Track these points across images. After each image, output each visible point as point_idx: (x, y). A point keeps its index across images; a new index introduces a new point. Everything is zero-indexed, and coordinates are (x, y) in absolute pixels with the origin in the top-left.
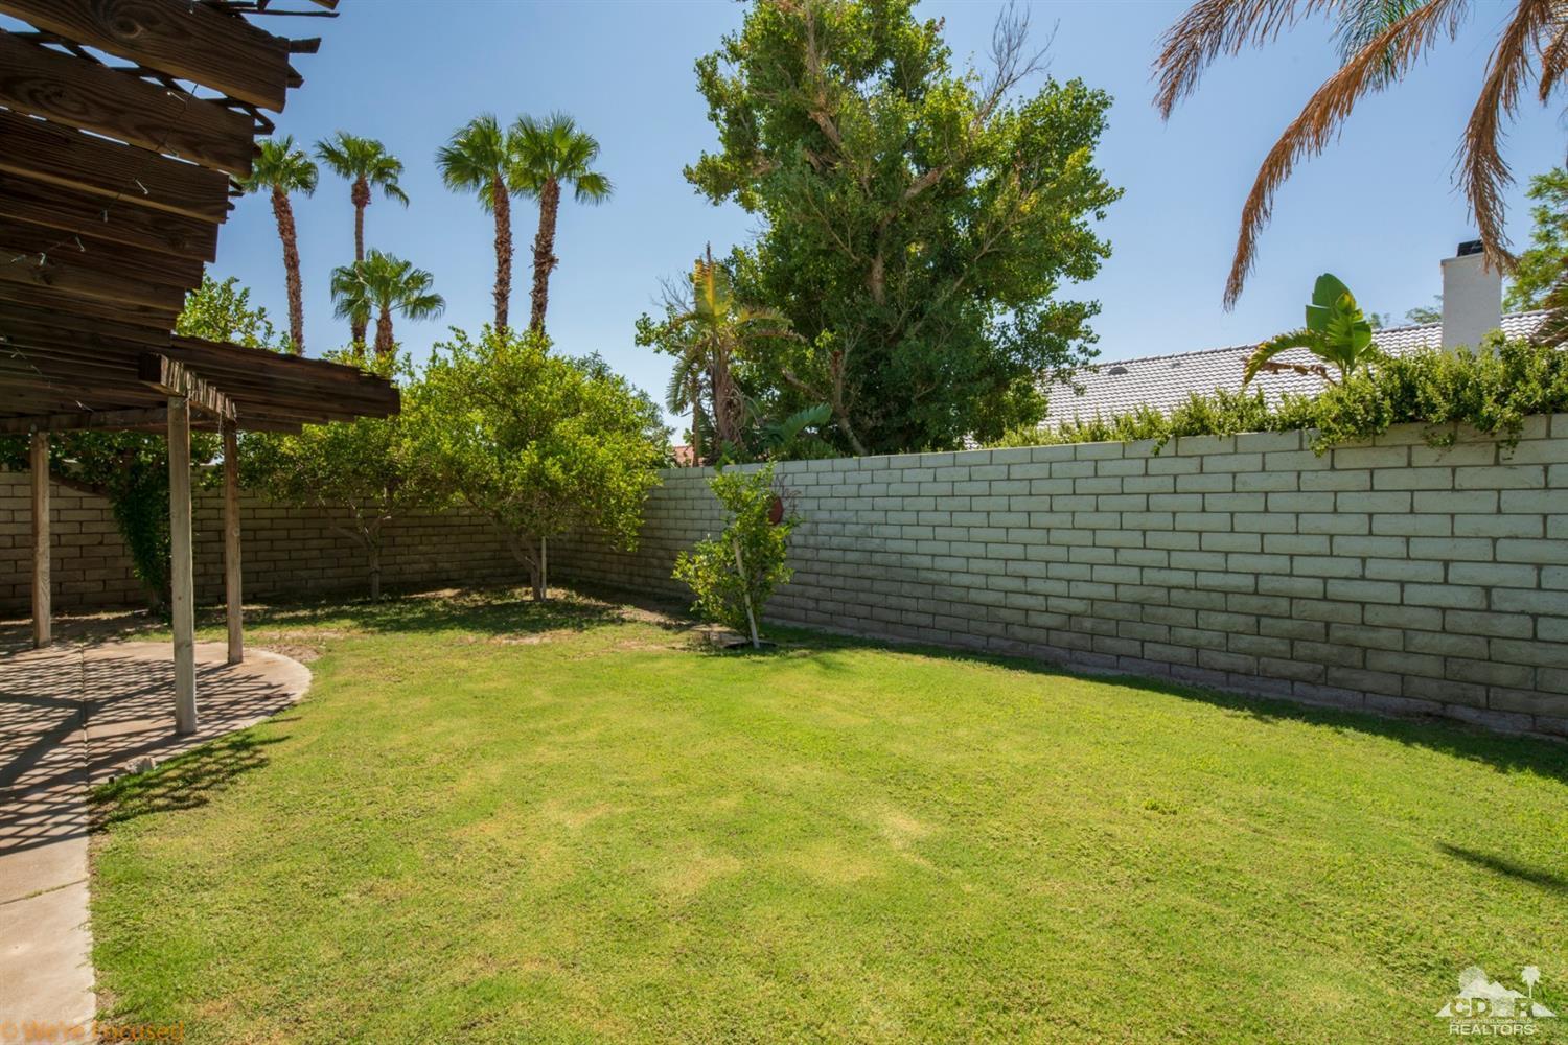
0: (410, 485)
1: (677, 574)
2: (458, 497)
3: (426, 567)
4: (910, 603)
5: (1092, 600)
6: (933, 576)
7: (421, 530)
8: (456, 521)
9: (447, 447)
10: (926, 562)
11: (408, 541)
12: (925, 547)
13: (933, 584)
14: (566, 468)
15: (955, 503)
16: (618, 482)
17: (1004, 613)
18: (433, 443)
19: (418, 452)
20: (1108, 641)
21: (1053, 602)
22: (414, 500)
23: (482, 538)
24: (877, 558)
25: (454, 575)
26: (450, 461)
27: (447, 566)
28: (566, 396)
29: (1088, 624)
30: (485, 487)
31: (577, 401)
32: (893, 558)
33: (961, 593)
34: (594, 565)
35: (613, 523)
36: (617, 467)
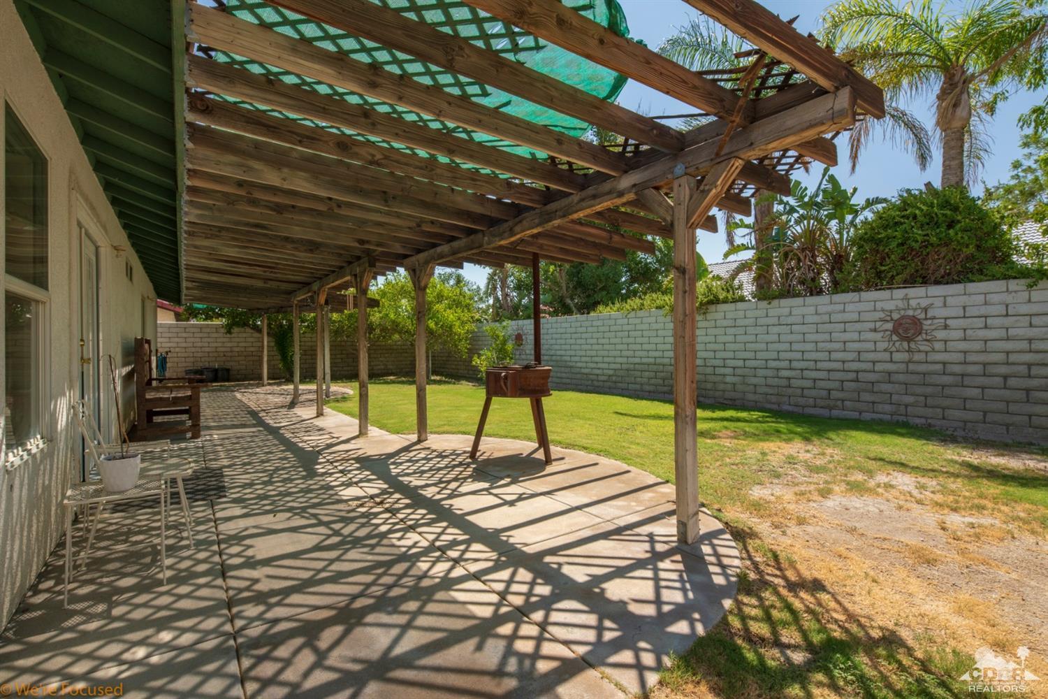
0: (378, 331)
1: (474, 363)
2: (396, 337)
3: (383, 367)
4: (564, 375)
5: (615, 370)
6: (571, 364)
7: (381, 351)
8: (395, 347)
9: (392, 316)
10: (568, 358)
11: (375, 356)
12: (568, 353)
13: (571, 367)
14: (436, 324)
15: (576, 336)
16: (458, 329)
17: (591, 376)
18: (387, 315)
19: (381, 318)
20: (620, 384)
21: (605, 371)
22: (378, 338)
23: (406, 355)
24: (554, 358)
25: (394, 371)
26: (393, 322)
27: (391, 367)
28: (438, 295)
29: (614, 378)
30: (407, 332)
31: (442, 296)
32: (558, 358)
33: (578, 370)
34: (454, 367)
35: (456, 346)
36: (458, 323)
